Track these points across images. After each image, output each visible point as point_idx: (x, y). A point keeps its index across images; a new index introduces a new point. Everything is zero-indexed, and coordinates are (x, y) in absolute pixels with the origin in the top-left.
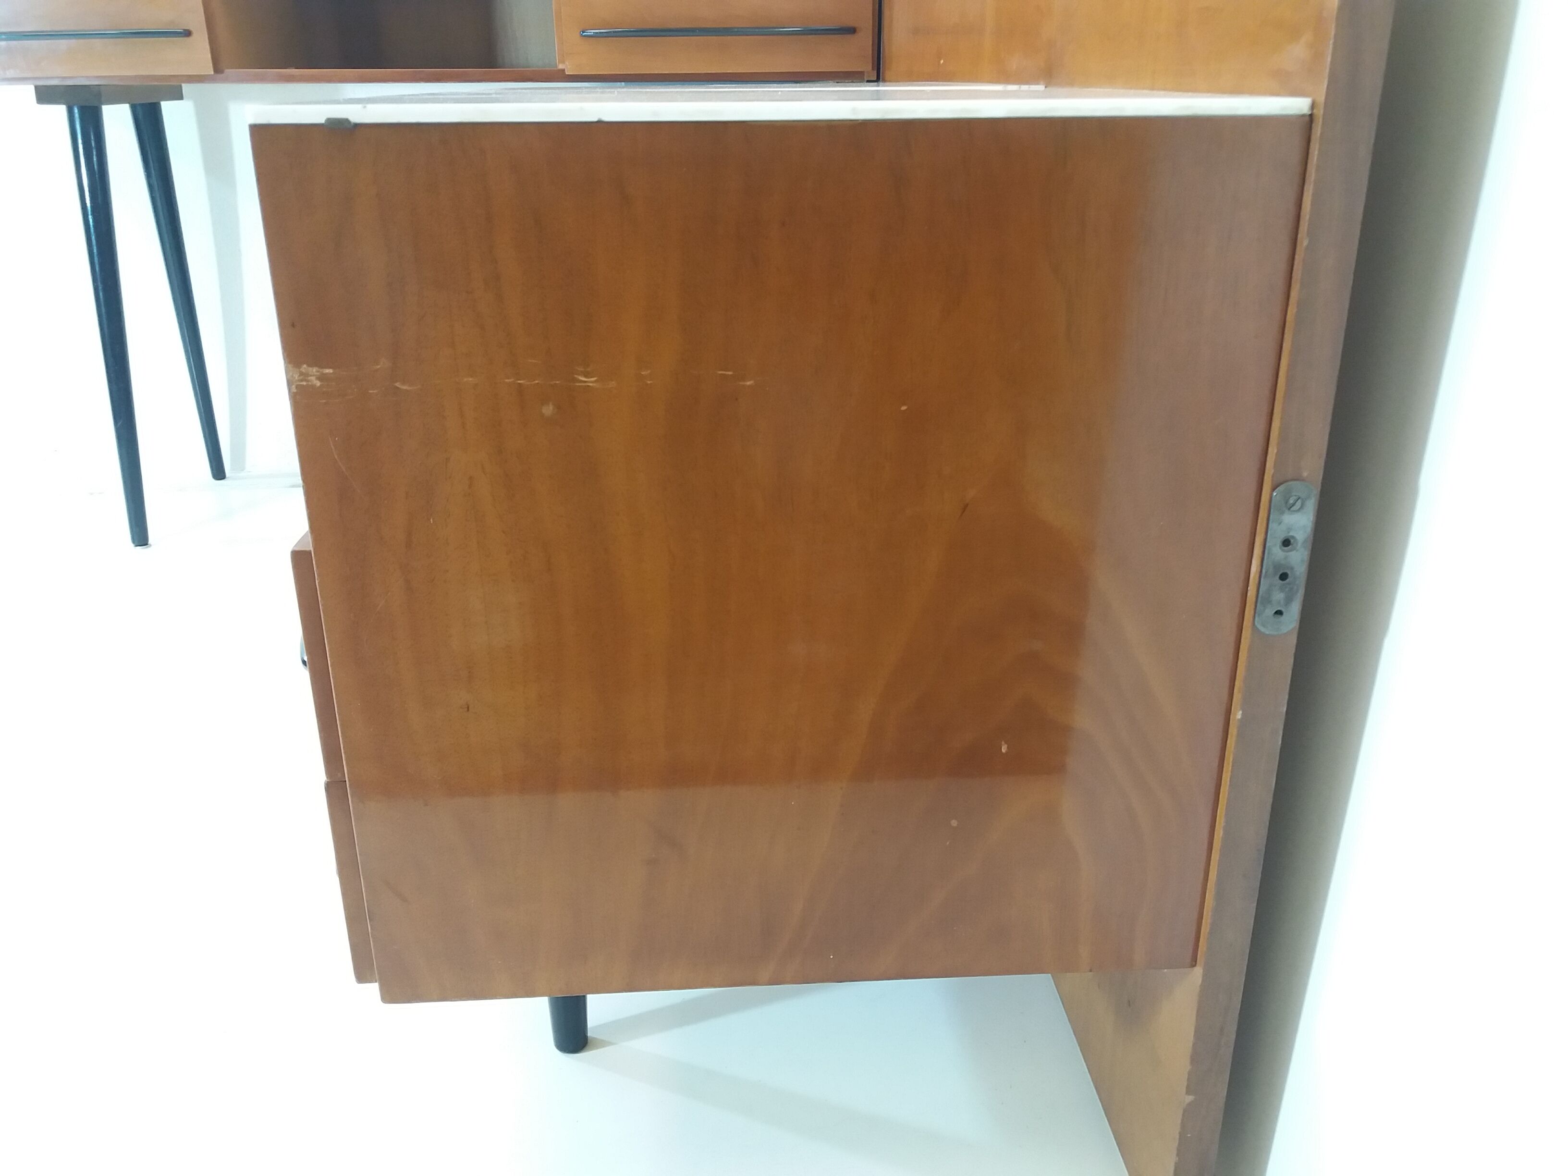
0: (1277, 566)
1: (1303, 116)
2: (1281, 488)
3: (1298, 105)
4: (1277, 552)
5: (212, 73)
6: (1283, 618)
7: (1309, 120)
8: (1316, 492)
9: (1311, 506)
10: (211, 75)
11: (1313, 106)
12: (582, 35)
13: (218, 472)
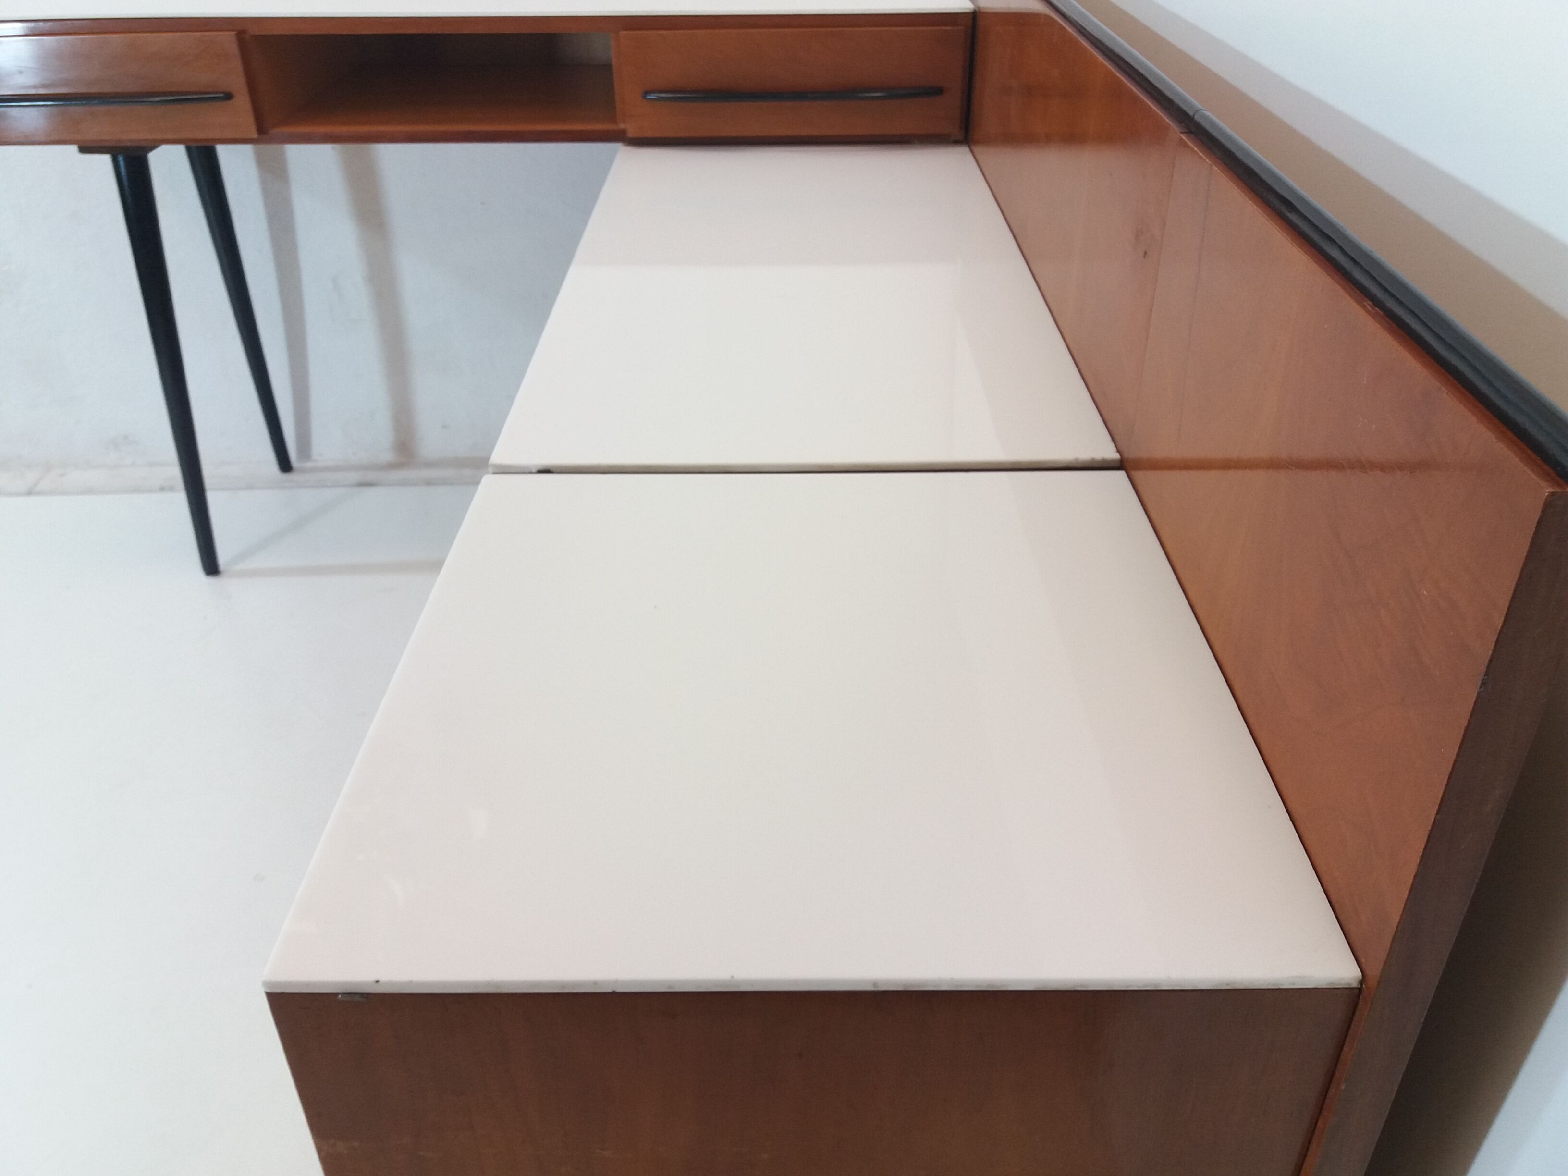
10: (256, 138)
11: (1363, 981)
12: (644, 97)
13: (284, 464)
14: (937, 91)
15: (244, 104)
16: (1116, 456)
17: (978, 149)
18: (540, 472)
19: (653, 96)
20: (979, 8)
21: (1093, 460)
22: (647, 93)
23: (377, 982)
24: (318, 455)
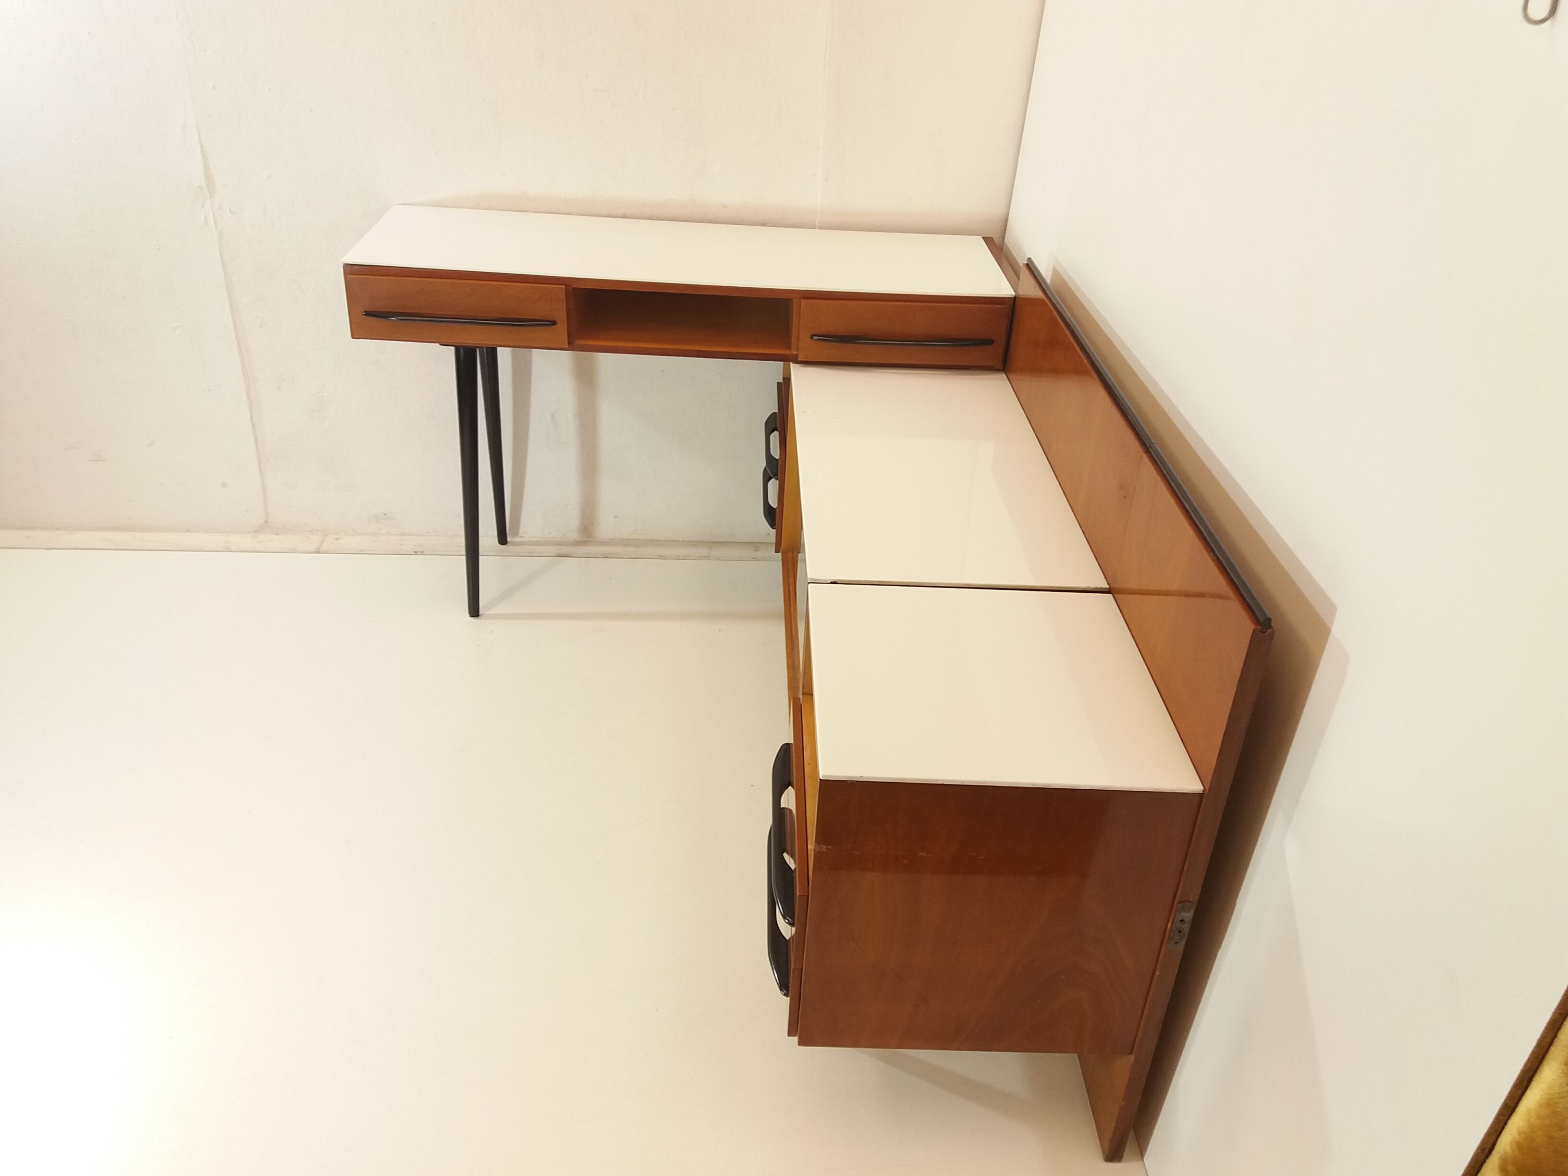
0: (1178, 928)
2: (1181, 904)
4: (1178, 924)
6: (1178, 945)
7: (1200, 796)
8: (1194, 907)
9: (1192, 911)
10: (566, 347)
11: (1204, 791)
12: (812, 338)
13: (503, 539)
14: (989, 342)
15: (562, 328)
16: (1107, 586)
17: (1011, 376)
18: (832, 583)
19: (815, 338)
20: (1018, 295)
21: (1096, 588)
22: (812, 337)
23: (862, 776)
24: (524, 533)
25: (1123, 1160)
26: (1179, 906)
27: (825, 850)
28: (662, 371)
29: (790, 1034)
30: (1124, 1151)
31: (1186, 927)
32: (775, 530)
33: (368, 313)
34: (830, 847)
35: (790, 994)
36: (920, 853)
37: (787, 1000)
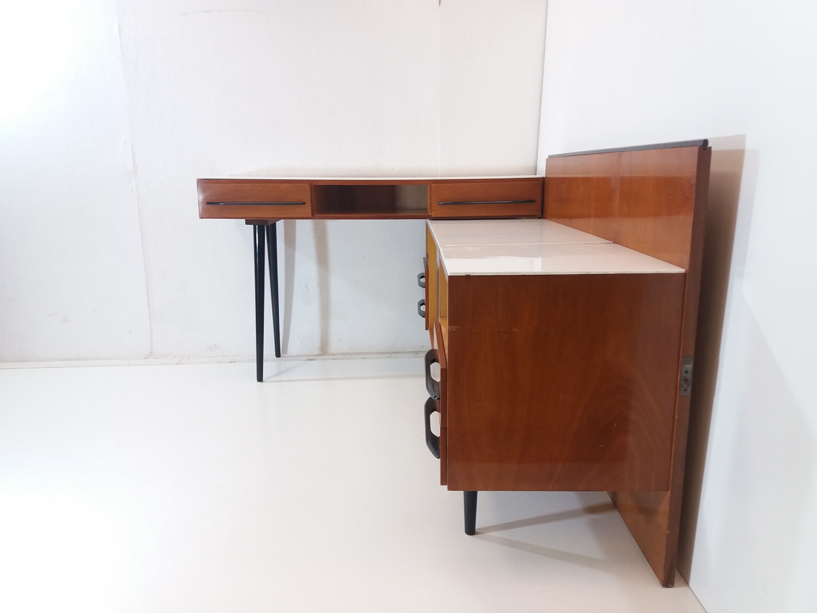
0: (685, 378)
1: (684, 273)
2: (684, 358)
3: (682, 270)
4: (684, 375)
5: (311, 216)
6: (687, 391)
7: (685, 275)
8: (693, 359)
9: (692, 363)
10: (311, 217)
11: (686, 271)
12: (438, 204)
13: (278, 354)
14: (533, 201)
15: (308, 207)
19: (440, 203)
23: (473, 272)
24: (290, 352)
25: (675, 585)
26: (683, 360)
27: (455, 330)
28: (363, 257)
29: (442, 484)
30: (674, 576)
31: (689, 376)
32: (425, 318)
33: (208, 203)
34: (458, 327)
35: (440, 457)
36: (514, 329)
37: (439, 461)
